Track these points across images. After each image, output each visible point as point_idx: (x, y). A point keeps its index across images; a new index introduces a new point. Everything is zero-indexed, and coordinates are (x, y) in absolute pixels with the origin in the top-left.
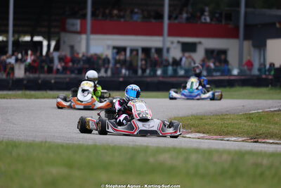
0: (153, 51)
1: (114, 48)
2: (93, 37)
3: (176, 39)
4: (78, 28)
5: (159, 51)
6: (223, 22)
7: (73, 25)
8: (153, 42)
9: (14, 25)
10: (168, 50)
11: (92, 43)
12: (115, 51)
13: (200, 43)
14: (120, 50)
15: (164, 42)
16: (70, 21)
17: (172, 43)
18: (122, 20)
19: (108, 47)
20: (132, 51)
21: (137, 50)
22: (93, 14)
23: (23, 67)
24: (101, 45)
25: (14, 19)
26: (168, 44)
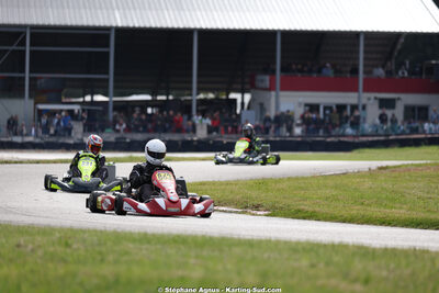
0: (349, 108)
1: (306, 105)
2: (282, 93)
3: (372, 95)
4: (267, 84)
5: (354, 107)
6: (424, 76)
7: (262, 81)
8: (349, 98)
9: (199, 82)
10: (364, 107)
11: (282, 100)
12: (307, 108)
13: (399, 99)
14: (313, 108)
15: (359, 98)
16: (259, 77)
17: (369, 99)
18: (315, 75)
19: (300, 104)
20: (325, 108)
21: (330, 108)
22: (283, 70)
23: (205, 127)
24: (291, 102)
25: (199, 76)
26: (364, 101)
